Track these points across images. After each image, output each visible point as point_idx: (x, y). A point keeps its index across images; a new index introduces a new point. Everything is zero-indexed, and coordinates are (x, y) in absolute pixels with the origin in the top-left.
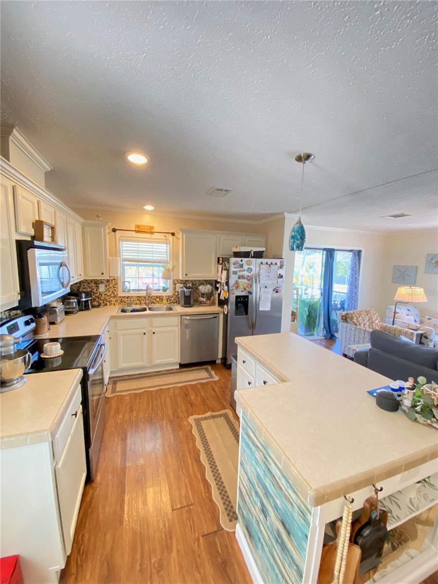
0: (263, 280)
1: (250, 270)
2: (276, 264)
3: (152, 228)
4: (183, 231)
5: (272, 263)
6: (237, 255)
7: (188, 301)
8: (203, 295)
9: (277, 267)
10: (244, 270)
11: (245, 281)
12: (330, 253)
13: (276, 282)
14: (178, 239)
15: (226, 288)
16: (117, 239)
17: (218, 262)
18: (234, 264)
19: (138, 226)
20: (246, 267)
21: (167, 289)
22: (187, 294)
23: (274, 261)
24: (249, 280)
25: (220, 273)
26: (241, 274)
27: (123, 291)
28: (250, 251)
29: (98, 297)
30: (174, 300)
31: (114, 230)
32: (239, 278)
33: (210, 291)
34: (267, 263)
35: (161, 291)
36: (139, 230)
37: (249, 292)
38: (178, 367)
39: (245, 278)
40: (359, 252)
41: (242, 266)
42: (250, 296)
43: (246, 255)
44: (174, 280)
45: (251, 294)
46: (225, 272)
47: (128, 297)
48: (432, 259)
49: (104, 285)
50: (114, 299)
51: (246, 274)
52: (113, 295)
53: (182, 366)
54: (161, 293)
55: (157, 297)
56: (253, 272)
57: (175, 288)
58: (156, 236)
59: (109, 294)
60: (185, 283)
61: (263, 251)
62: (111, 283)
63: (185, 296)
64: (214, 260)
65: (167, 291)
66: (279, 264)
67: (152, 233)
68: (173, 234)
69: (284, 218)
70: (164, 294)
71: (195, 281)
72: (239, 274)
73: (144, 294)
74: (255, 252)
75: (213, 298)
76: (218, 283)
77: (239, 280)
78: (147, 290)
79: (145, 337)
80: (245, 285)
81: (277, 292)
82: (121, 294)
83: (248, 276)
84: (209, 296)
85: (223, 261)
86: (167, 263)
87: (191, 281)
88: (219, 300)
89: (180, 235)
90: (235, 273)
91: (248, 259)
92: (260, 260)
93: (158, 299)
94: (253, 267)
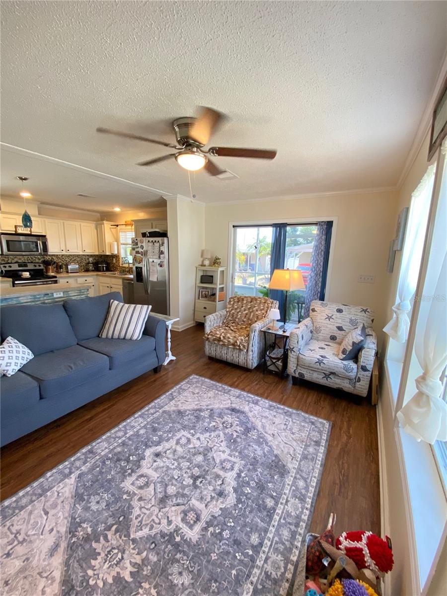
0: (150, 255)
1: (142, 247)
2: (158, 241)
5: (155, 241)
9: (159, 244)
10: (138, 247)
11: (140, 255)
12: (281, 228)
16: (118, 231)
18: (133, 242)
19: (126, 222)
20: (139, 245)
23: (157, 239)
26: (137, 250)
27: (122, 263)
28: (145, 231)
31: (117, 226)
34: (152, 241)
39: (139, 253)
40: (330, 224)
41: (137, 244)
42: (143, 268)
47: (124, 268)
50: (117, 268)
51: (140, 250)
56: (145, 249)
59: (117, 264)
62: (117, 258)
66: (161, 242)
67: (132, 225)
77: (137, 255)
81: (161, 266)
82: (121, 266)
83: (141, 252)
90: (134, 249)
92: (148, 239)
94: (144, 244)
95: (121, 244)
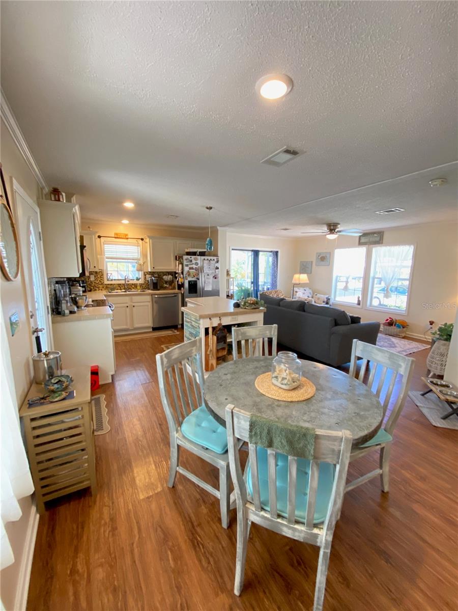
0: (206, 270)
1: (196, 264)
2: (214, 260)
3: (127, 235)
4: (150, 237)
6: (188, 254)
7: (155, 286)
8: (166, 282)
9: (214, 262)
10: (193, 264)
11: (194, 270)
12: (256, 253)
13: (214, 272)
14: (146, 243)
15: (182, 276)
16: (102, 243)
17: (176, 259)
18: (186, 260)
19: (116, 234)
20: (194, 262)
21: (140, 279)
22: (155, 281)
23: (212, 258)
24: (196, 270)
25: (177, 266)
26: (191, 266)
27: (108, 280)
28: (197, 251)
29: (89, 284)
30: (145, 286)
31: (99, 237)
32: (190, 269)
33: (172, 279)
34: (208, 259)
35: (135, 280)
36: (117, 237)
37: (197, 278)
38: (151, 330)
39: (193, 269)
40: (277, 252)
41: (191, 261)
42: (198, 281)
43: (194, 254)
44: (144, 273)
45: (199, 279)
46: (180, 266)
47: (111, 284)
48: (319, 256)
49: (93, 276)
50: (101, 286)
51: (194, 266)
52: (100, 283)
53: (155, 329)
54: (135, 282)
55: (132, 284)
56: (199, 265)
57: (145, 278)
58: (129, 240)
59: (97, 282)
60: (152, 274)
61: (205, 252)
62: (99, 274)
63: (153, 283)
64: (173, 258)
65: (140, 280)
66: (216, 260)
67: (127, 239)
68: (142, 239)
69: (218, 230)
70: (138, 282)
71: (160, 272)
72: (189, 266)
73: (123, 282)
74: (200, 252)
75: (173, 284)
76: (177, 273)
78: (125, 279)
79: (128, 309)
80: (194, 274)
81: (216, 278)
82: (106, 282)
83: (196, 268)
84: (171, 282)
85: (179, 258)
86: (139, 260)
87: (157, 272)
88: (178, 285)
89: (148, 240)
90: (187, 265)
91: (195, 257)
92: (203, 257)
93: (133, 286)
94: (199, 262)
95: (107, 258)
